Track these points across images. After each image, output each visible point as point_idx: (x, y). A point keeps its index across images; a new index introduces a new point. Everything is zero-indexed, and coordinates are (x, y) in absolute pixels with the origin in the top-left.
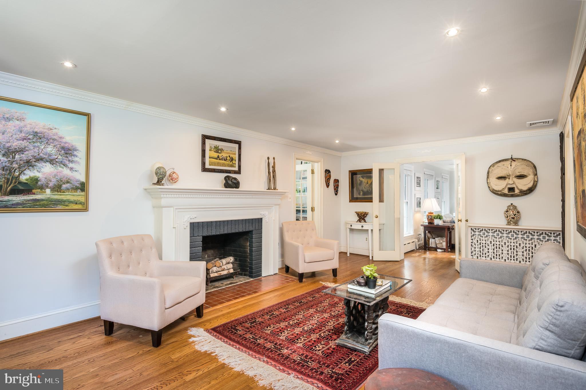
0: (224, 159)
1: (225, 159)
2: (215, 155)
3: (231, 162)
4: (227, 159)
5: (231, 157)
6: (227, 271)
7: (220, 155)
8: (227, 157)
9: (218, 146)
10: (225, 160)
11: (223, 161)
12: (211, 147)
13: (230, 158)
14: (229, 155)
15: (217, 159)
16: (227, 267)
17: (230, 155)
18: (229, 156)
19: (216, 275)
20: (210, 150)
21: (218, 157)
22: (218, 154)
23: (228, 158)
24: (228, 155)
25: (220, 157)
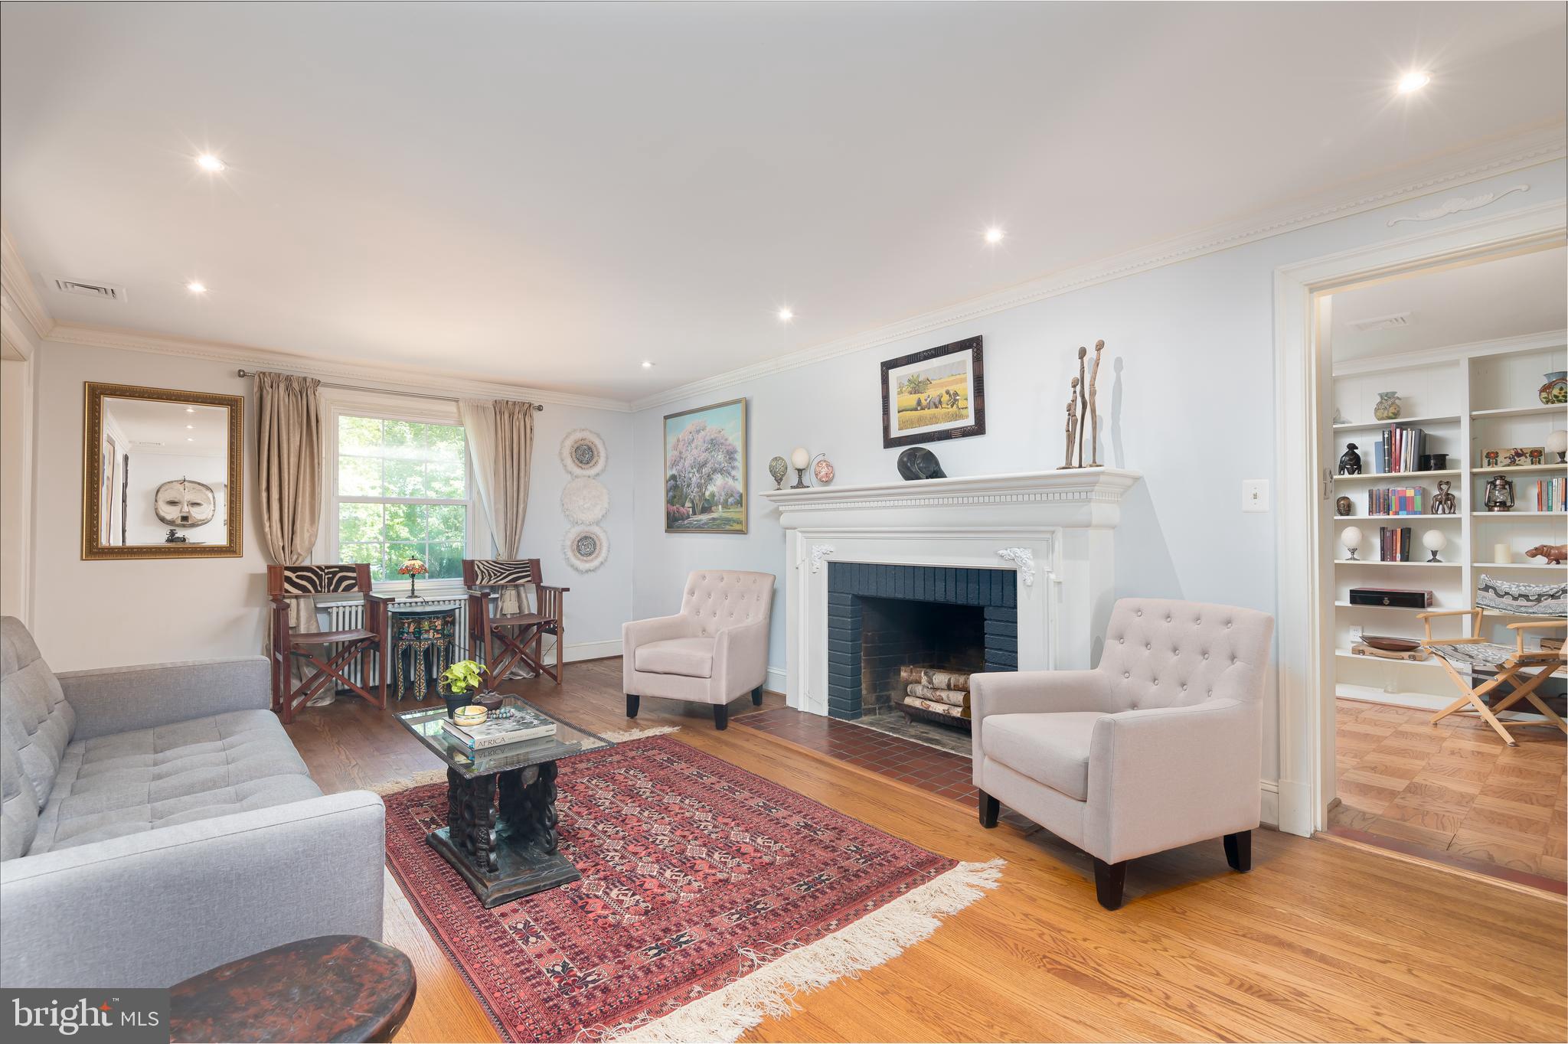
0: (935, 404)
1: (937, 403)
2: (911, 400)
3: (952, 406)
4: (940, 402)
5: (952, 392)
6: (946, 707)
7: (922, 397)
8: (941, 397)
9: (918, 376)
10: (936, 407)
11: (933, 411)
12: (901, 386)
13: (950, 396)
14: (945, 389)
15: (916, 410)
16: (948, 697)
17: (949, 388)
18: (948, 392)
19: (917, 703)
20: (900, 392)
21: (919, 402)
22: (916, 396)
23: (946, 398)
24: (943, 391)
25: (923, 401)
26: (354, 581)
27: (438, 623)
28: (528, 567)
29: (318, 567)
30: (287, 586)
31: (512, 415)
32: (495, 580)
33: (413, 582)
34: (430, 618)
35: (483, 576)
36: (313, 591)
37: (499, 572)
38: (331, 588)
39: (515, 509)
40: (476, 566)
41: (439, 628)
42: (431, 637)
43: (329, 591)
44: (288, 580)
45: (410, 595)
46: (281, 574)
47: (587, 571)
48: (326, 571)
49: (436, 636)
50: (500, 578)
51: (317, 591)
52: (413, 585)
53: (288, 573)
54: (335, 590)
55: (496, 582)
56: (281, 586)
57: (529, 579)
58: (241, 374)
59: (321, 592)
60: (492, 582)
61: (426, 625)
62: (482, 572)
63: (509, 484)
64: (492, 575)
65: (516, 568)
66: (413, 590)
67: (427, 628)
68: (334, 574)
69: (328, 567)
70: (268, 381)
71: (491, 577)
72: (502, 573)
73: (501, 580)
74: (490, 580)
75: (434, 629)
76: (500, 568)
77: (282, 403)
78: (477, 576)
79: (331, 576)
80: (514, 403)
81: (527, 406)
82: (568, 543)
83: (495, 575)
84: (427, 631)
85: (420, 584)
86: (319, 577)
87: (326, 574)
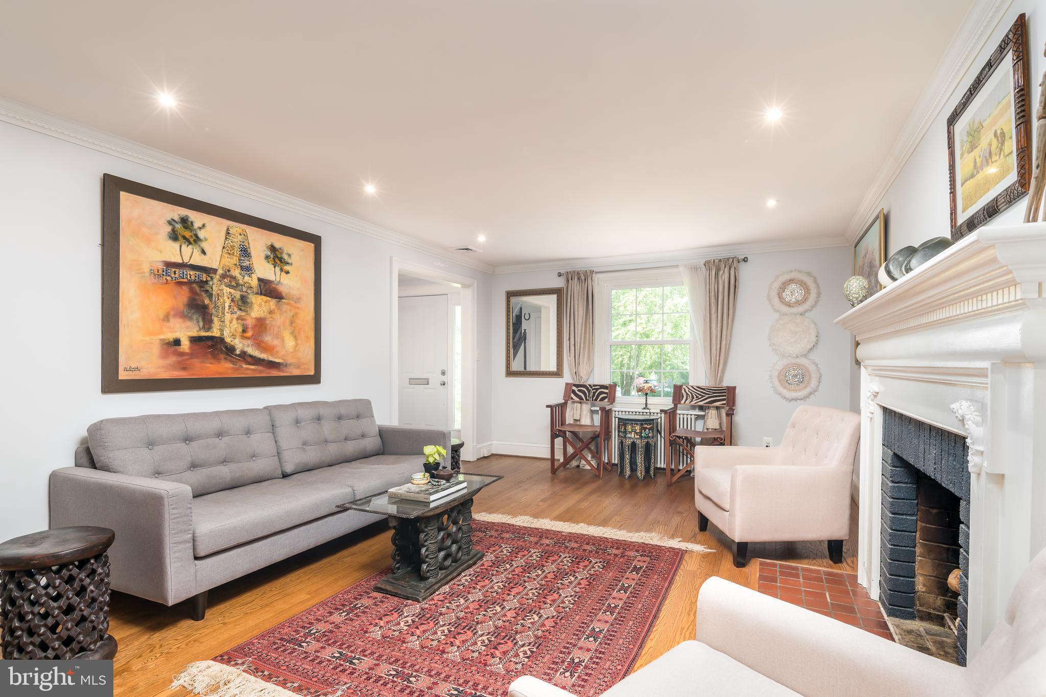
2: (970, 162)
7: (977, 152)
11: (985, 171)
12: (963, 143)
20: (962, 154)
22: (973, 155)
25: (978, 159)
26: (606, 395)
27: (638, 428)
28: (725, 392)
29: (590, 385)
30: (572, 395)
31: (718, 270)
32: (696, 401)
33: (646, 398)
34: (632, 424)
35: (687, 397)
36: (585, 400)
37: (700, 395)
38: (594, 399)
39: (718, 346)
40: (683, 390)
41: (638, 431)
42: (633, 437)
43: (592, 400)
44: (574, 392)
45: (645, 407)
46: (571, 388)
47: (792, 399)
48: (593, 388)
49: (636, 437)
50: (702, 399)
51: (587, 400)
52: (646, 400)
53: (574, 388)
54: (596, 400)
55: (697, 402)
56: (570, 395)
57: (724, 402)
58: (560, 275)
59: (589, 400)
60: (693, 402)
61: (629, 428)
62: (687, 394)
63: (714, 325)
64: (695, 397)
65: (714, 393)
66: (646, 404)
67: (630, 430)
68: (597, 389)
69: (594, 386)
70: (570, 276)
71: (694, 398)
72: (703, 396)
73: (700, 401)
74: (692, 401)
75: (635, 432)
76: (701, 392)
77: (575, 288)
78: (683, 397)
79: (595, 391)
80: (720, 261)
81: (731, 260)
82: (776, 374)
83: (697, 397)
84: (630, 433)
85: (651, 400)
86: (589, 391)
87: (593, 390)
